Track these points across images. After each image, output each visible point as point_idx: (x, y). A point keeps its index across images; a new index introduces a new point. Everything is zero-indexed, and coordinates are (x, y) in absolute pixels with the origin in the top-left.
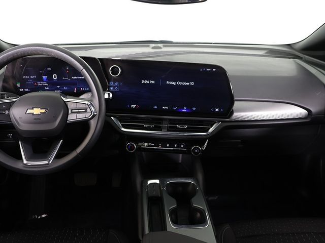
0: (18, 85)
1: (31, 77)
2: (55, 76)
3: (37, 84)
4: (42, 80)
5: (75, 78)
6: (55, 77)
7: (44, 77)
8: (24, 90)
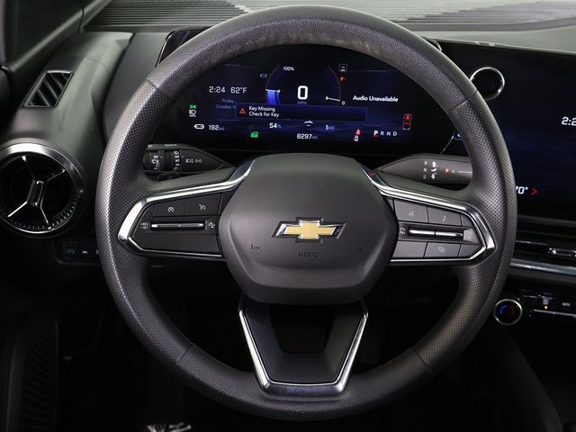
0: (192, 113)
1: (233, 90)
2: (303, 90)
3: (248, 111)
4: (263, 101)
5: (363, 98)
6: (303, 93)
7: (271, 92)
8: (207, 127)
